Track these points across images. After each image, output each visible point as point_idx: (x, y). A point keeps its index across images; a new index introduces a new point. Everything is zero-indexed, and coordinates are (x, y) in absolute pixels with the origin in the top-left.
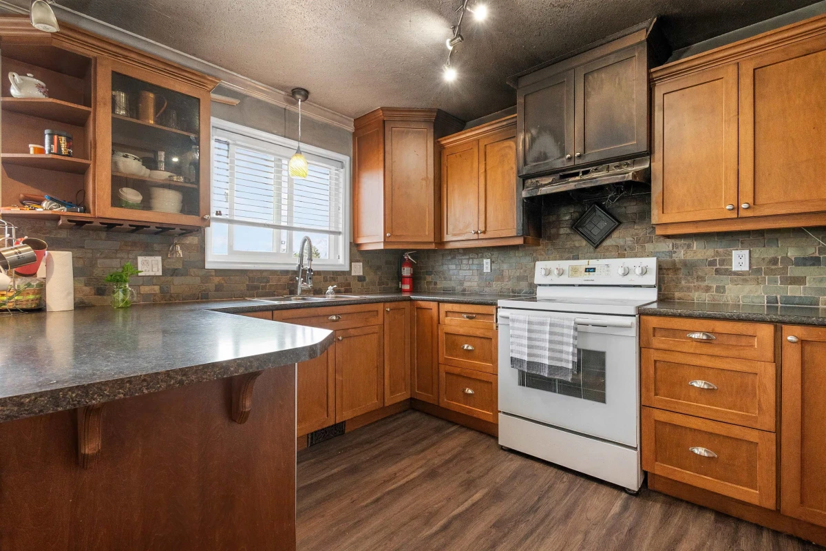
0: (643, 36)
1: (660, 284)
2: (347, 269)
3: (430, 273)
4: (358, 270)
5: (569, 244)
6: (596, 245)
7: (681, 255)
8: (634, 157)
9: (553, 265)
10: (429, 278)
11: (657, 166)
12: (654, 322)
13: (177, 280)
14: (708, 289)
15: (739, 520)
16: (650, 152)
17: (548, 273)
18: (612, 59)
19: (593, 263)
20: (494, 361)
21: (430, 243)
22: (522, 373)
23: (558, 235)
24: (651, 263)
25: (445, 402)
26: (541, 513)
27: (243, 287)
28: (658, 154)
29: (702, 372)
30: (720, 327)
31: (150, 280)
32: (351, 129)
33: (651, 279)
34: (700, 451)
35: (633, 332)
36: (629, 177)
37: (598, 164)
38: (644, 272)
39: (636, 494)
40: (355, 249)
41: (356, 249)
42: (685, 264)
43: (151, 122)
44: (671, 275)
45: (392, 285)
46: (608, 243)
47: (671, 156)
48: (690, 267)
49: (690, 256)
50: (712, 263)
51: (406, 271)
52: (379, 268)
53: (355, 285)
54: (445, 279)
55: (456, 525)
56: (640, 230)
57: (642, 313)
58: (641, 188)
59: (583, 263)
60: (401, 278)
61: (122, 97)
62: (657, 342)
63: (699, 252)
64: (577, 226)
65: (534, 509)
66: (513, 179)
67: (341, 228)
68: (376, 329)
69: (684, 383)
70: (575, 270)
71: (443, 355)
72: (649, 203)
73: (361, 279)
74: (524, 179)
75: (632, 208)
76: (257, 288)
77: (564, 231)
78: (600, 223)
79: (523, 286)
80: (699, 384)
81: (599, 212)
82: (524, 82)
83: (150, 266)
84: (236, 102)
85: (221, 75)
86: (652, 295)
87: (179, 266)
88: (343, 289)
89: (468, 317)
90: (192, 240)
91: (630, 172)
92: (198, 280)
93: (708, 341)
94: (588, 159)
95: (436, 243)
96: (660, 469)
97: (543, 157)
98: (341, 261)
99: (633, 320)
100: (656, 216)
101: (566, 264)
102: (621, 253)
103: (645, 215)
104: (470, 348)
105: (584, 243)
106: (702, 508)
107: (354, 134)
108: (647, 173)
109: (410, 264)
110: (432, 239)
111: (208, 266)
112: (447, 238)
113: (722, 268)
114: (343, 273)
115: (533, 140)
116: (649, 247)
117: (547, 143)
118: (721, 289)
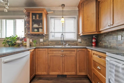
2: (76, 40)
3: (101, 41)
4: (79, 40)
10: (101, 42)
13: (45, 42)
21: (95, 32)
27: (54, 44)
31: (41, 42)
40: (79, 36)
43: (38, 19)
45: (91, 44)
51: (94, 41)
52: (86, 40)
53: (79, 44)
54: (105, 42)
60: (92, 42)
61: (34, 16)
68: (74, 55)
71: (93, 67)
73: (80, 42)
76: (57, 44)
83: (41, 40)
84: (53, 12)
85: (50, 8)
87: (45, 40)
88: (75, 45)
89: (99, 57)
90: (47, 36)
92: (48, 42)
95: (97, 32)
98: (75, 39)
104: (99, 68)
109: (95, 39)
110: (95, 31)
111: (49, 40)
114: (75, 41)
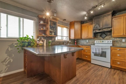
0: (111, 13)
1: (113, 43)
3: (79, 42)
4: (70, 41)
5: (99, 38)
6: (103, 38)
7: (115, 40)
8: (109, 28)
9: (98, 41)
11: (113, 29)
12: (113, 48)
14: (119, 44)
15: (123, 71)
16: (112, 27)
17: (97, 42)
18: (107, 15)
19: (103, 41)
20: (90, 53)
21: (80, 38)
22: (94, 54)
23: (98, 37)
24: (112, 41)
25: (83, 58)
26: (99, 69)
28: (113, 27)
29: (119, 54)
30: (121, 48)
32: (69, 23)
33: (111, 43)
34: (118, 63)
35: (110, 49)
36: (109, 30)
37: (104, 28)
38: (110, 42)
39: (110, 68)
41: (70, 39)
42: (116, 41)
43: (52, 25)
44: (114, 42)
45: (74, 43)
46: (105, 38)
47: (115, 28)
48: (117, 41)
49: (117, 40)
50: (120, 41)
51: (76, 42)
52: (72, 41)
54: (81, 43)
55: (89, 70)
56: (110, 36)
57: (111, 47)
58: (110, 31)
59: (102, 41)
60: (75, 43)
62: (113, 50)
63: (118, 39)
64: (101, 36)
65: (98, 69)
66: (92, 30)
67: (68, 36)
69: (116, 55)
70: (100, 42)
71: (83, 52)
72: (111, 33)
73: (70, 43)
74: (94, 30)
75: (109, 34)
76: (60, 44)
77: (99, 36)
78: (104, 35)
79: (93, 44)
80: (118, 55)
81: (104, 34)
82: (94, 18)
86: (112, 45)
87: (53, 41)
89: (86, 47)
90: (54, 38)
91: (109, 29)
92: (55, 43)
93: (120, 50)
94: (103, 28)
96: (113, 65)
97: (97, 27)
98: (68, 40)
99: (110, 48)
100: (112, 35)
101: (99, 41)
102: (107, 39)
103: (111, 35)
104: (87, 51)
105: (102, 38)
106: (118, 70)
107: (70, 24)
108: (111, 30)
109: (76, 41)
111: (55, 41)
112: (82, 37)
113: (121, 41)
115: (95, 25)
116: (111, 39)
117: (97, 26)
118: (121, 44)
